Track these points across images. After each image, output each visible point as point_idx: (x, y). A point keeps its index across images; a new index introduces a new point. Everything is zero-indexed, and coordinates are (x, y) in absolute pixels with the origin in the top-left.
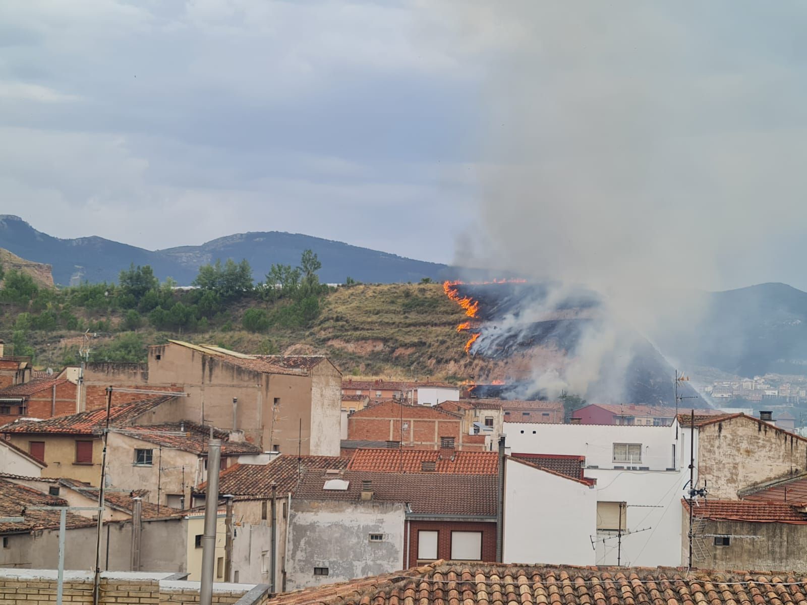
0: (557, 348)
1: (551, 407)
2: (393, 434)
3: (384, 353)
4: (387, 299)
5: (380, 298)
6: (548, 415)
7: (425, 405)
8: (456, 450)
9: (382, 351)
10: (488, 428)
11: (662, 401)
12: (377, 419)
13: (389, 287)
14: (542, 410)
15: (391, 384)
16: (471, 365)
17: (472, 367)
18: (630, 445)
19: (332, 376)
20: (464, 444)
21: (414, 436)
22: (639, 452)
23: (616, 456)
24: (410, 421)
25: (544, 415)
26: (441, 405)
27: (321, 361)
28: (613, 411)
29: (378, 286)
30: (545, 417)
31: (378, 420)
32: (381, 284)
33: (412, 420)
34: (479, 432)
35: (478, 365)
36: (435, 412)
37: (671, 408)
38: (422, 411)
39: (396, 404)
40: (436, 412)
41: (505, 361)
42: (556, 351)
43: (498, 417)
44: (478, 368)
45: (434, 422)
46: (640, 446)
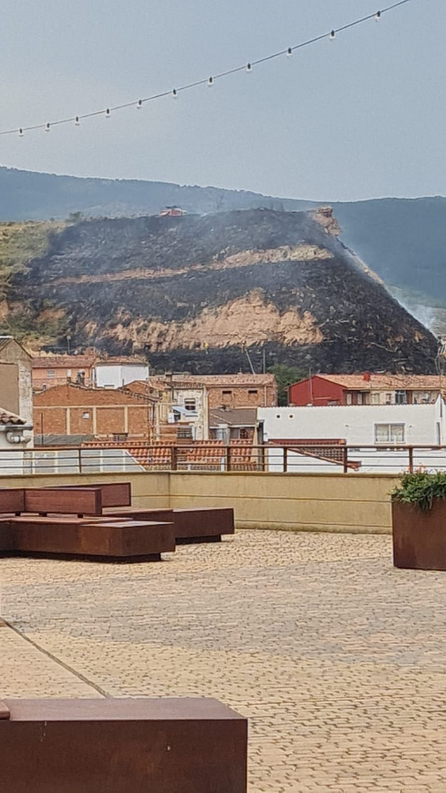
0: (261, 303)
1: (259, 382)
2: (71, 427)
3: (24, 318)
4: (24, 244)
5: (13, 242)
6: (256, 392)
7: (107, 388)
8: (194, 439)
9: (22, 315)
10: (189, 412)
11: (404, 366)
12: (49, 407)
13: (24, 226)
14: (247, 386)
15: (43, 361)
16: (145, 330)
17: (147, 332)
18: (392, 425)
19: (21, 360)
20: (162, 435)
21: (98, 427)
22: (401, 432)
23: (378, 437)
24: (91, 409)
25: (250, 392)
26: (128, 387)
27: (9, 343)
28: (342, 383)
29: (10, 225)
30: (252, 394)
31: (50, 410)
32: (13, 223)
33: (94, 407)
34: (179, 418)
35: (155, 328)
36: (124, 397)
37: (418, 376)
38: (106, 395)
39: (73, 388)
40: (124, 395)
41: (192, 322)
42: (261, 306)
43: (202, 398)
44: (156, 334)
45: (123, 408)
46: (402, 425)
